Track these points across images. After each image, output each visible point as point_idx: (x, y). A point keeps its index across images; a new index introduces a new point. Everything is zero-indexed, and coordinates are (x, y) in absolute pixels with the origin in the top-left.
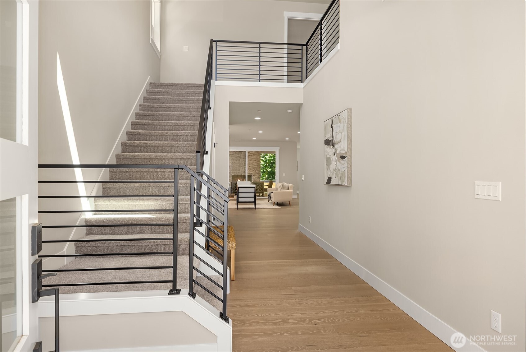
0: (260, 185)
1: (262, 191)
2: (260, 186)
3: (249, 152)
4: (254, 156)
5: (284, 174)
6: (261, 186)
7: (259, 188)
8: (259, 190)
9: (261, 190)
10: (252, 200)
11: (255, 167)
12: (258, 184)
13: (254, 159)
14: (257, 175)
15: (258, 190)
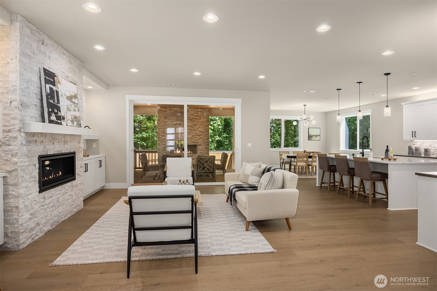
0: (209, 161)
1: (212, 170)
2: (208, 163)
3: (188, 106)
4: (200, 119)
5: (249, 145)
6: (211, 162)
7: (207, 166)
8: (208, 169)
9: (210, 169)
10: (186, 235)
11: (202, 134)
12: (205, 160)
13: (200, 123)
14: (204, 144)
15: (206, 169)
